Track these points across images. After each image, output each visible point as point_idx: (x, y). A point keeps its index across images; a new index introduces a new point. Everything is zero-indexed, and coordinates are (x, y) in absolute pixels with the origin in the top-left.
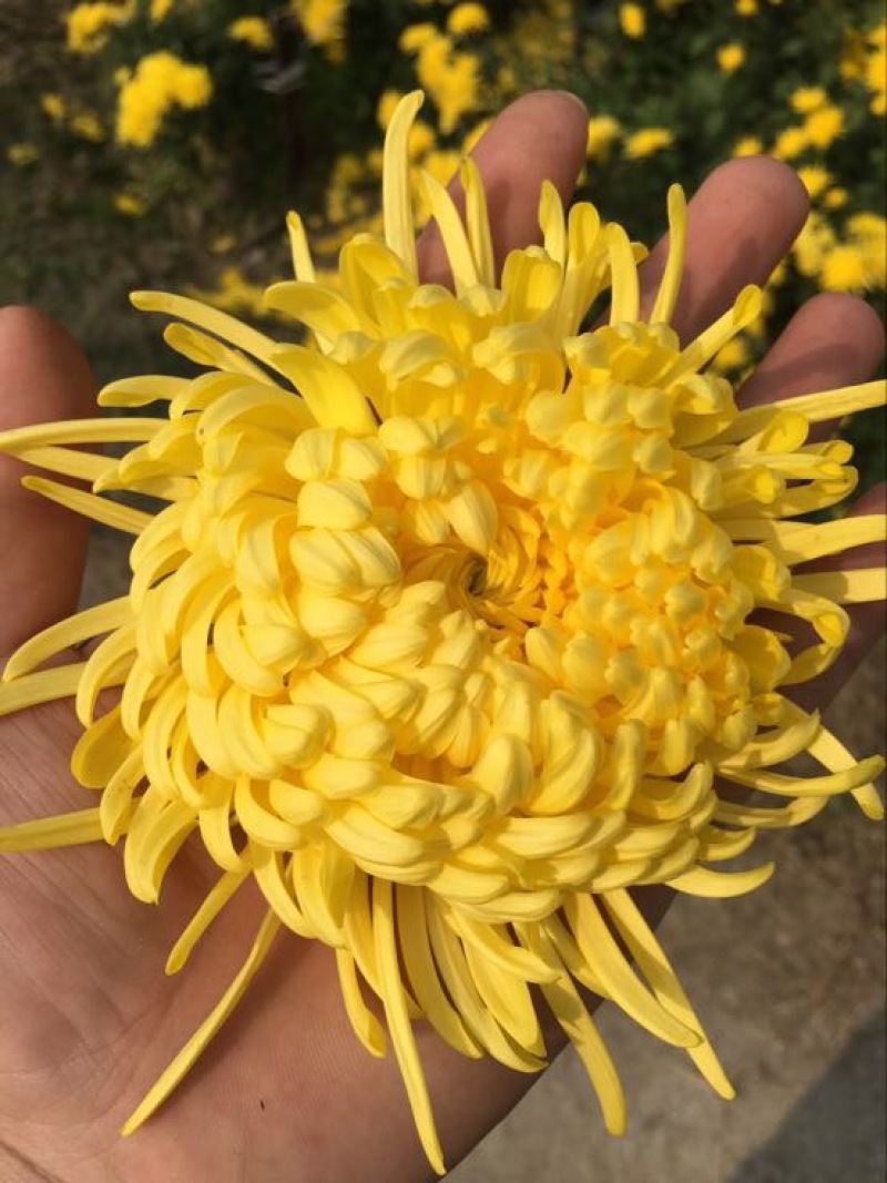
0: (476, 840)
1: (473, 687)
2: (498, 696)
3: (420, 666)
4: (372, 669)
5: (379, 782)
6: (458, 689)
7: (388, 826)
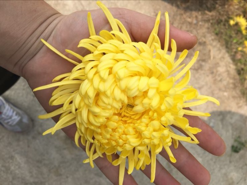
0: (85, 104)
1: (109, 107)
2: (107, 111)
3: (113, 99)
4: (113, 90)
5: (95, 89)
6: (109, 104)
7: (87, 90)
